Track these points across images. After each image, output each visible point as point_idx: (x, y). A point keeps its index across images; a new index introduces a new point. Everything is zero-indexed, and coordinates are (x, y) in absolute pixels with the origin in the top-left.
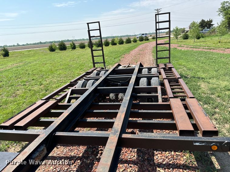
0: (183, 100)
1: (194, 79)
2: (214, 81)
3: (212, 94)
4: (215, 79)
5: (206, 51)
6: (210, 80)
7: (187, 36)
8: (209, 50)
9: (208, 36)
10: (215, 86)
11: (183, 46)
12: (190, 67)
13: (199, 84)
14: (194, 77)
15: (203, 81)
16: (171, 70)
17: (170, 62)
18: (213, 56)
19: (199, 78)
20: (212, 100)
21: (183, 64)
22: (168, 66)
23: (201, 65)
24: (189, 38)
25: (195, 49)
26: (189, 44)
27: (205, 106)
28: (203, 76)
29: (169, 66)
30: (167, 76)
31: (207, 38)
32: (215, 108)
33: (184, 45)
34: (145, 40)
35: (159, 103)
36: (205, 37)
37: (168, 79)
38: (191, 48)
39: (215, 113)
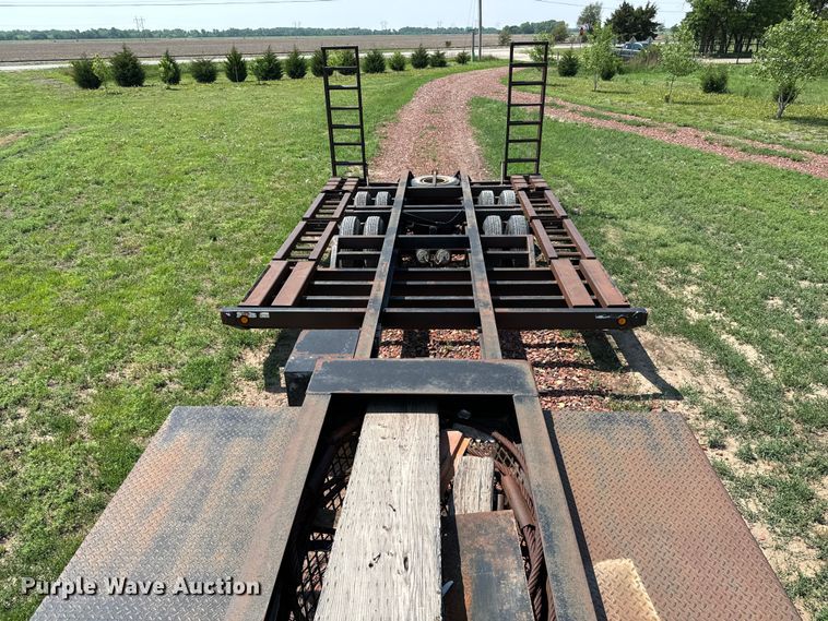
0: (576, 263)
1: (591, 219)
2: (636, 224)
3: (629, 253)
4: (639, 219)
5: (627, 129)
6: (629, 223)
7: (574, 65)
8: (633, 129)
9: (637, 70)
10: (637, 236)
11: (562, 107)
12: (583, 184)
13: (602, 230)
14: (593, 214)
15: (613, 224)
16: (542, 196)
17: (537, 174)
18: (643, 153)
19: (603, 215)
20: (627, 266)
21: (566, 171)
22: (537, 185)
23: (611, 178)
24: (580, 71)
25: (595, 121)
26: (581, 99)
27: (614, 278)
28: (614, 212)
29: (539, 183)
30: (537, 212)
31: (634, 76)
32: (632, 282)
33: (566, 101)
34: (433, 66)
35: (530, 269)
36: (628, 71)
37: (542, 219)
38: (585, 114)
39: (631, 289)
